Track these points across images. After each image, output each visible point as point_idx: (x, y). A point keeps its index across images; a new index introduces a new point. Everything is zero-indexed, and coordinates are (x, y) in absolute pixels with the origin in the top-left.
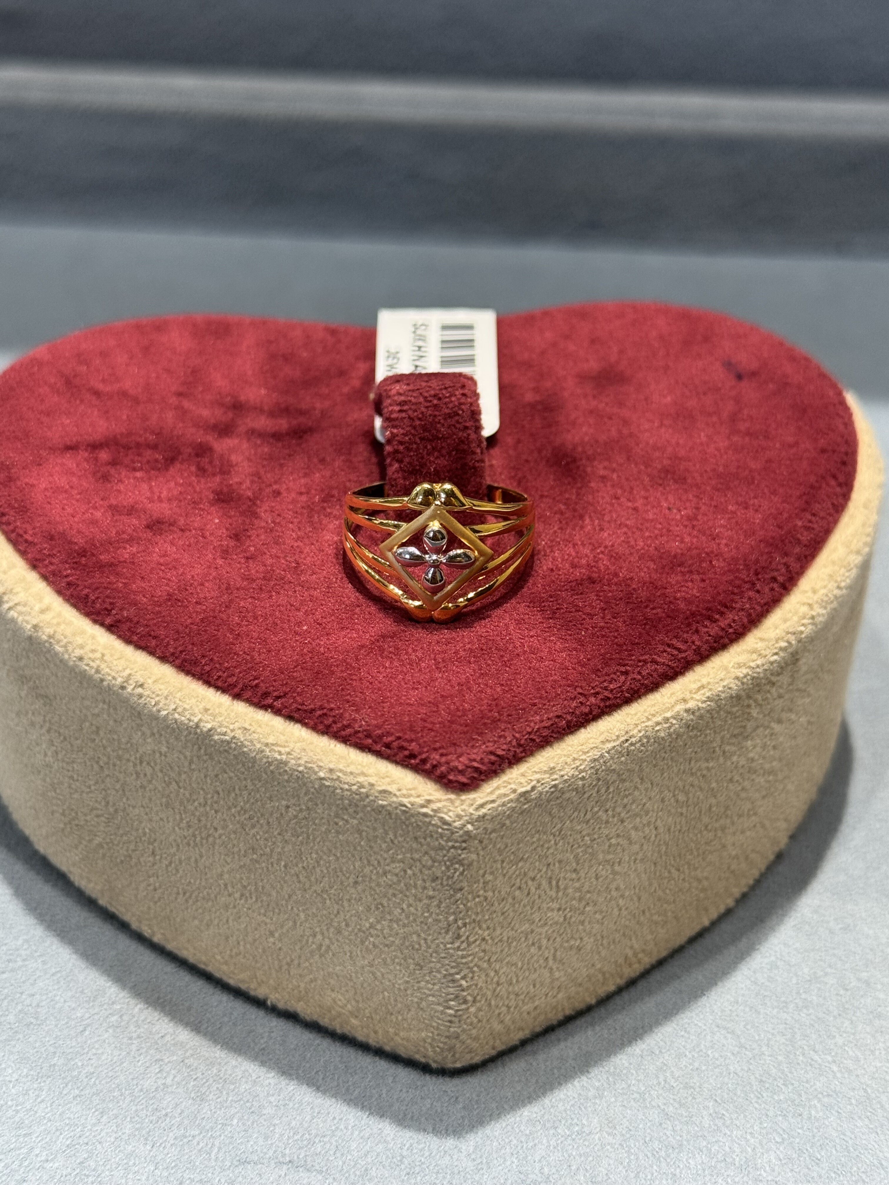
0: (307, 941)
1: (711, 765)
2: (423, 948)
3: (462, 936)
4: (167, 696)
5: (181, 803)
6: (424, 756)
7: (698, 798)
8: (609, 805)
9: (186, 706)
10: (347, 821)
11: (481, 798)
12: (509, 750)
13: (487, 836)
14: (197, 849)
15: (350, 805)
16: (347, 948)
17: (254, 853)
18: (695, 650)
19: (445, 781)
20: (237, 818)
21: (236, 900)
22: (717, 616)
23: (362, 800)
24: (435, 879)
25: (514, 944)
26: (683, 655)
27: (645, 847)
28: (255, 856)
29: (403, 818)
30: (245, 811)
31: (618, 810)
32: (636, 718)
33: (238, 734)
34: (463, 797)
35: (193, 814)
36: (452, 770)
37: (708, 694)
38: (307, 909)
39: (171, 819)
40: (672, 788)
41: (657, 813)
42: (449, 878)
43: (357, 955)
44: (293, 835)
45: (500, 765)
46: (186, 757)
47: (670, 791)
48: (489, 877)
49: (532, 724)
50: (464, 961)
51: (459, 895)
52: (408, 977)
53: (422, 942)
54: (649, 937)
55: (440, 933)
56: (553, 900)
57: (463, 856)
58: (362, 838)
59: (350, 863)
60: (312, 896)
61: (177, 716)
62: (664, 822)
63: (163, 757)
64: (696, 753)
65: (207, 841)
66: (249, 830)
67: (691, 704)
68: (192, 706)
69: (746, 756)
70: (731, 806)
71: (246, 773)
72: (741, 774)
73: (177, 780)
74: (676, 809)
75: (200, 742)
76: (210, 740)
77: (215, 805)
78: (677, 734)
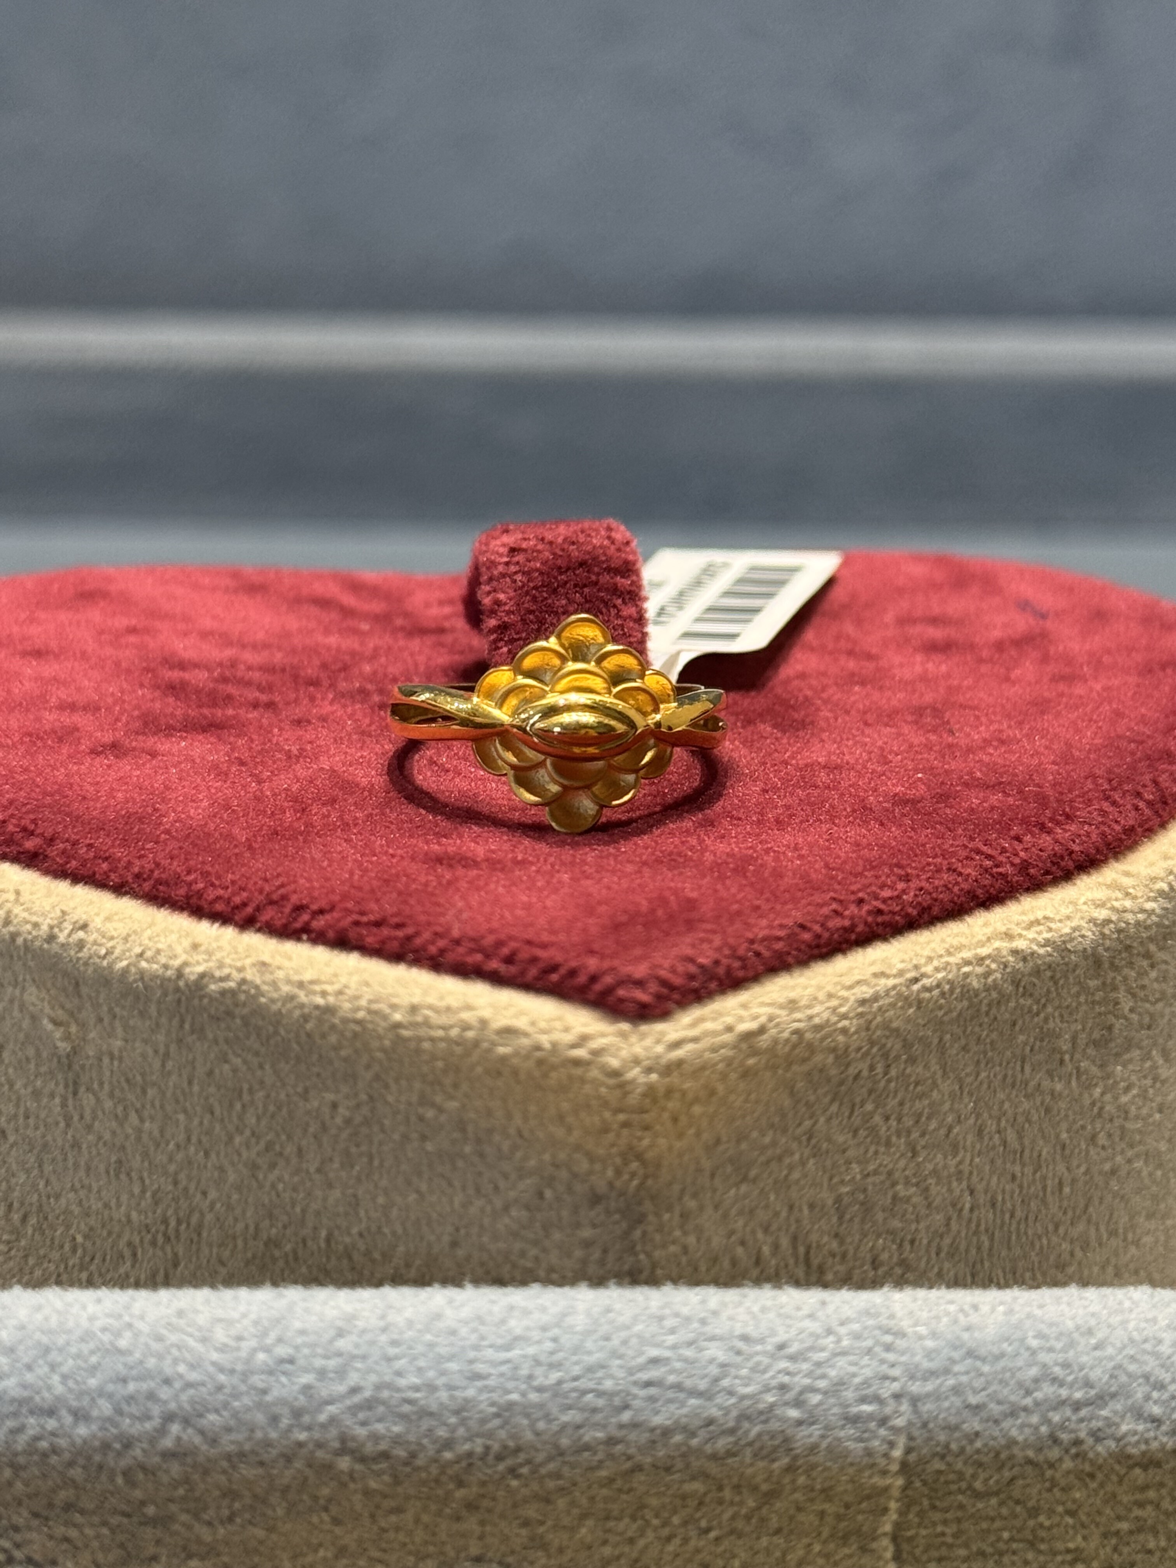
1: (1058, 1088)
4: (129, 935)
5: (145, 1155)
6: (573, 965)
8: (892, 1104)
9: (160, 946)
11: (674, 1033)
12: (719, 961)
14: (168, 1249)
15: (445, 1072)
17: (272, 1226)
18: (1021, 868)
19: (611, 1001)
20: (245, 1154)
23: (467, 1054)
24: (595, 1201)
26: (999, 870)
28: (274, 1231)
29: (538, 1076)
30: (258, 1138)
32: (929, 949)
33: (251, 974)
34: (643, 1030)
35: (165, 1173)
36: (622, 982)
37: (1047, 935)
39: (124, 1198)
44: (342, 1166)
46: (156, 1052)
48: (690, 1204)
49: (755, 929)
51: (638, 1232)
59: (444, 1200)
61: (144, 964)
62: (984, 1183)
63: (116, 1063)
64: (1032, 1050)
65: (188, 1224)
66: (265, 1177)
67: (1020, 944)
68: (170, 946)
69: (1116, 1098)
70: (1096, 1201)
71: (263, 1050)
72: (1110, 1135)
73: (138, 1105)
74: (1004, 1163)
75: (183, 1010)
76: (201, 998)
77: (204, 1139)
78: (999, 993)
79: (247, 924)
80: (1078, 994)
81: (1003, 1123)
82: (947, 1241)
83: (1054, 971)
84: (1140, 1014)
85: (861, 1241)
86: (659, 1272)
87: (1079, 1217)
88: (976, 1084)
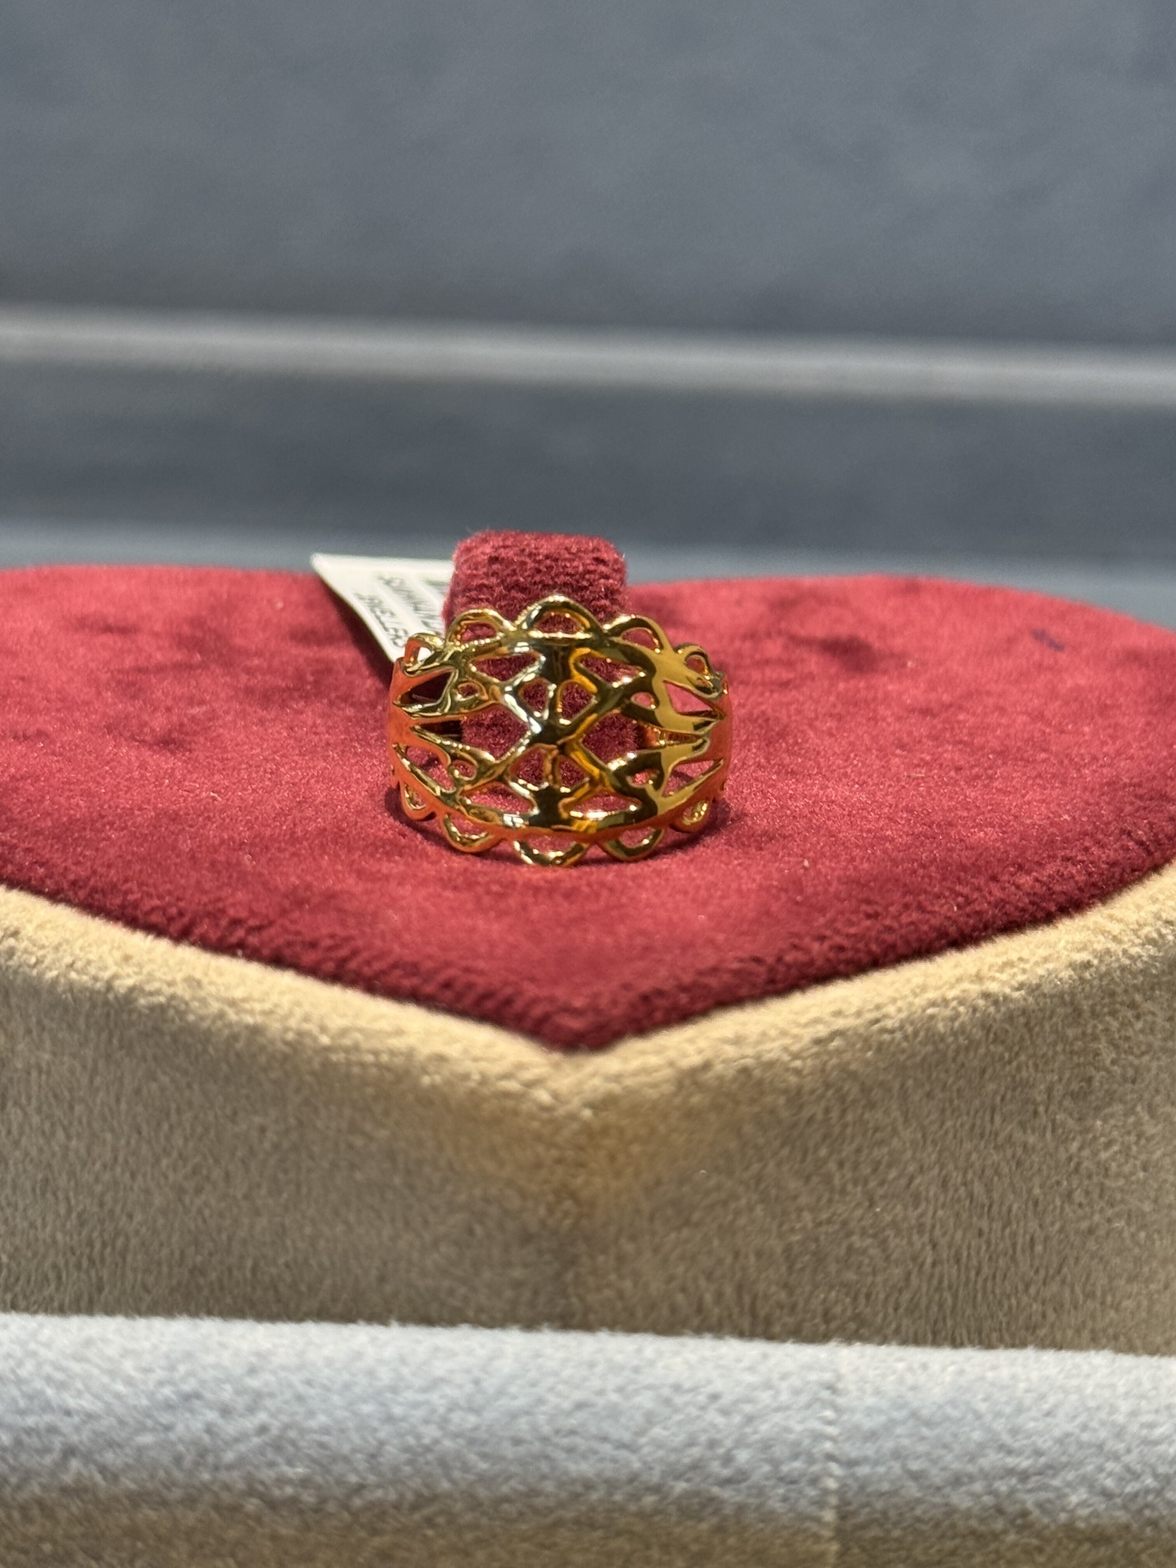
1: (1031, 1141)
4: (60, 945)
5: (72, 1174)
9: (91, 957)
10: (370, 1138)
11: (615, 1066)
14: (93, 1273)
15: (376, 1099)
17: (197, 1253)
20: (171, 1177)
23: (398, 1081)
28: (199, 1258)
29: (470, 1105)
30: (186, 1161)
31: (865, 1169)
32: (893, 990)
33: (181, 989)
34: (580, 1062)
35: (91, 1194)
36: (560, 1010)
37: (1021, 978)
39: (50, 1218)
41: (936, 1209)
44: (270, 1194)
46: (84, 1067)
48: (627, 1246)
51: (571, 1274)
59: (372, 1232)
61: (73, 975)
62: (948, 1237)
63: (44, 1077)
64: (1003, 1099)
65: (114, 1248)
66: (192, 1202)
67: (993, 987)
68: (101, 957)
69: (1095, 1154)
70: (1071, 1261)
71: (192, 1069)
72: (1087, 1193)
73: (66, 1122)
74: (971, 1216)
75: (112, 1025)
76: (130, 1012)
77: (131, 1160)
78: (967, 1038)
79: (182, 936)
80: (1055, 1044)
81: (970, 1176)
82: (906, 1296)
83: (1029, 1018)
84: (1123, 1067)
85: (811, 1293)
86: (592, 1317)
87: (1053, 1277)
88: (942, 1132)
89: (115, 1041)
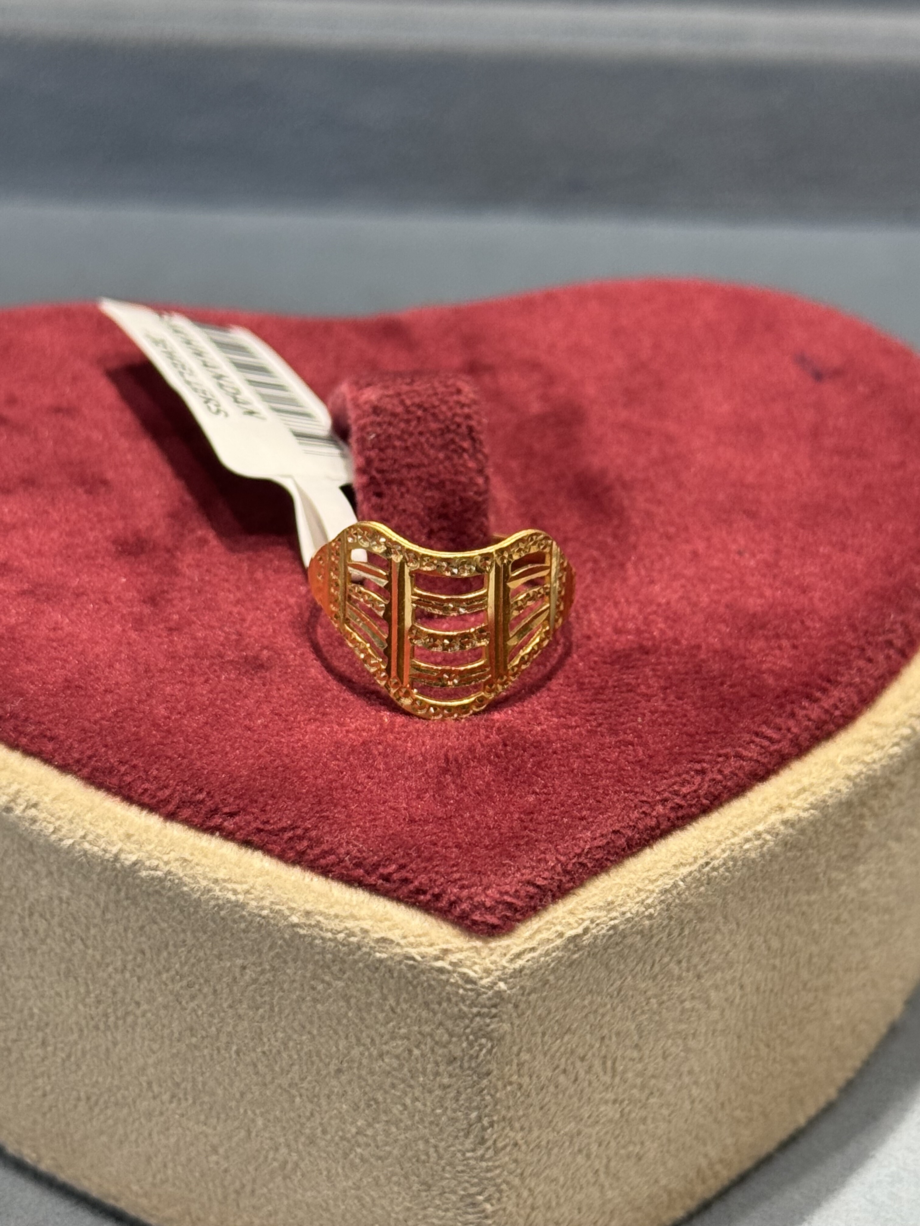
0: (266, 1157)
1: (813, 897)
2: (432, 1160)
3: (487, 1140)
4: (73, 818)
5: (89, 968)
6: (437, 890)
7: (796, 945)
8: (684, 952)
9: (100, 832)
10: (329, 984)
11: (517, 945)
12: (552, 879)
13: (524, 999)
14: (109, 1034)
15: (333, 961)
16: (322, 1165)
17: (193, 1035)
18: (792, 741)
19: (468, 922)
20: (170, 987)
21: (163, 1103)
22: (818, 694)
23: (351, 952)
24: (452, 1060)
25: (556, 1150)
26: (776, 747)
27: (727, 1013)
28: (194, 1040)
29: (409, 975)
30: (182, 977)
31: (695, 960)
32: (718, 832)
33: (175, 867)
34: (493, 945)
35: (106, 984)
36: (477, 908)
37: (811, 799)
38: (267, 1112)
39: (72, 993)
40: (763, 931)
41: (744, 964)
42: (471, 1058)
43: (338, 1174)
44: (250, 1008)
45: (541, 900)
46: (98, 904)
47: (760, 934)
48: (525, 1056)
49: (582, 843)
50: (489, 1175)
51: (485, 1082)
52: (410, 1202)
53: (432, 1150)
54: (729, 1141)
55: (457, 1137)
56: (607, 1088)
57: (492, 1026)
58: (350, 1008)
59: (331, 1042)
60: (275, 1092)
61: (86, 846)
62: (752, 978)
63: (64, 906)
64: (794, 882)
65: (125, 1022)
66: (187, 1003)
67: (790, 813)
68: (107, 833)
69: (857, 886)
70: (837, 957)
71: (185, 922)
73: (83, 936)
74: (768, 960)
75: (119, 882)
77: (138, 970)
78: (771, 854)
81: (769, 936)
82: (721, 1024)
83: (816, 824)
85: (655, 1045)
88: (750, 918)
89: (123, 894)
